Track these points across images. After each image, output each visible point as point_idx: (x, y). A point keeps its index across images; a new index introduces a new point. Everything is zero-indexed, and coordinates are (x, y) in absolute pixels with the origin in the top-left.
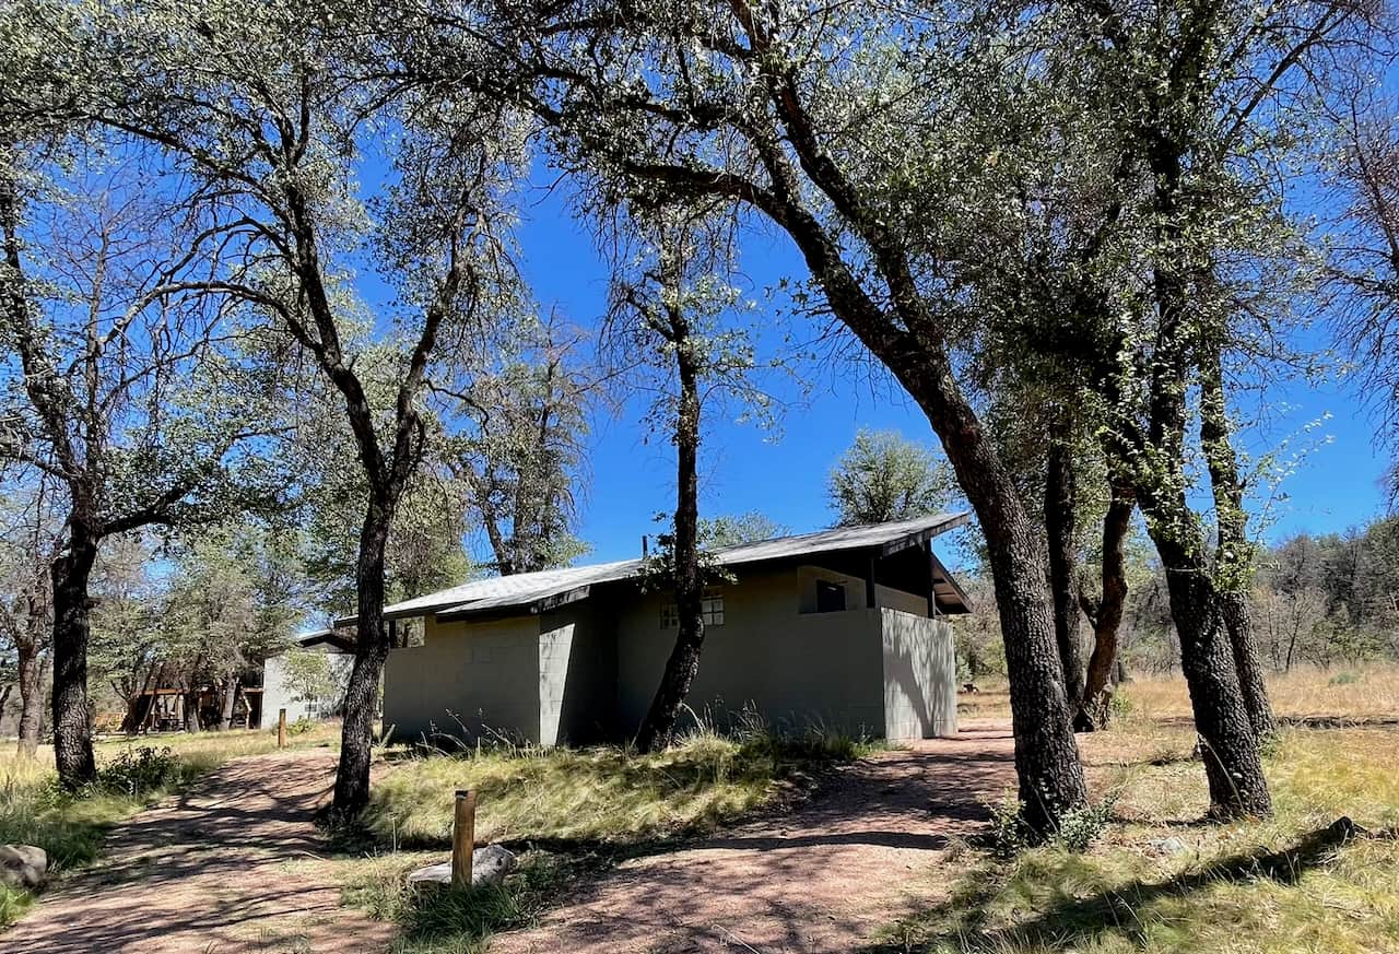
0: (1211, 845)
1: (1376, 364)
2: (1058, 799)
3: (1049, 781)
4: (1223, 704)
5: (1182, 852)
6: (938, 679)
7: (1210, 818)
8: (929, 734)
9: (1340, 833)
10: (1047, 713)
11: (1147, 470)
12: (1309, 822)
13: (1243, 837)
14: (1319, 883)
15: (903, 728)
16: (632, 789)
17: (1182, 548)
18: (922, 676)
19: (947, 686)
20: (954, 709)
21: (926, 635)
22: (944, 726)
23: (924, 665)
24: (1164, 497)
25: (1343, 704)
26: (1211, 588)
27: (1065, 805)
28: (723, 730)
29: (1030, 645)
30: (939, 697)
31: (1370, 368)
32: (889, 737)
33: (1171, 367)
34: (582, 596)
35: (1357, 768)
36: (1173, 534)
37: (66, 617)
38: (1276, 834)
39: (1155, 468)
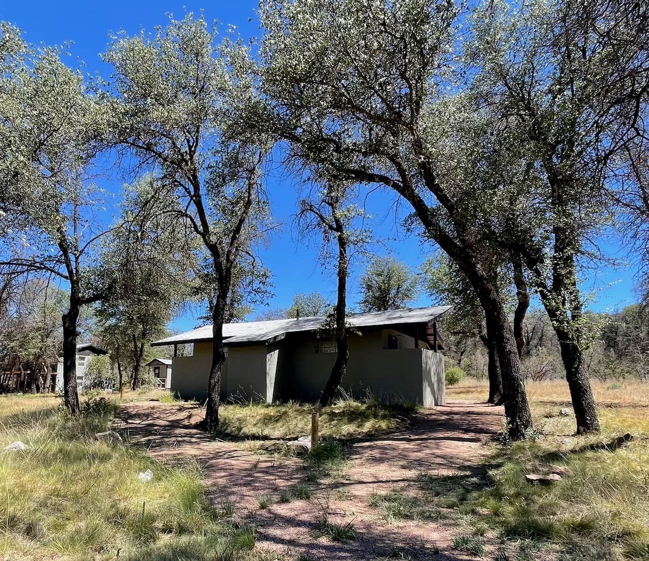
0: (582, 441)
1: (635, 244)
2: (523, 424)
3: (520, 418)
4: (583, 392)
5: (570, 443)
6: (439, 380)
7: (578, 433)
8: (436, 405)
9: (628, 437)
10: (519, 393)
11: (554, 304)
12: (615, 435)
13: (592, 439)
14: (621, 452)
15: (428, 400)
16: (334, 420)
17: (567, 334)
18: (434, 379)
19: (442, 384)
20: (444, 394)
21: (435, 361)
22: (441, 402)
23: (435, 374)
24: (560, 314)
25: (617, 398)
26: (578, 349)
27: (526, 427)
28: (357, 399)
29: (512, 368)
30: (440, 389)
31: (632, 245)
32: (424, 404)
33: (562, 264)
34: (283, 337)
35: (629, 420)
36: (564, 328)
37: (69, 340)
38: (604, 438)
39: (557, 303)
